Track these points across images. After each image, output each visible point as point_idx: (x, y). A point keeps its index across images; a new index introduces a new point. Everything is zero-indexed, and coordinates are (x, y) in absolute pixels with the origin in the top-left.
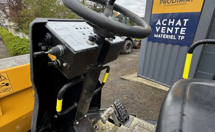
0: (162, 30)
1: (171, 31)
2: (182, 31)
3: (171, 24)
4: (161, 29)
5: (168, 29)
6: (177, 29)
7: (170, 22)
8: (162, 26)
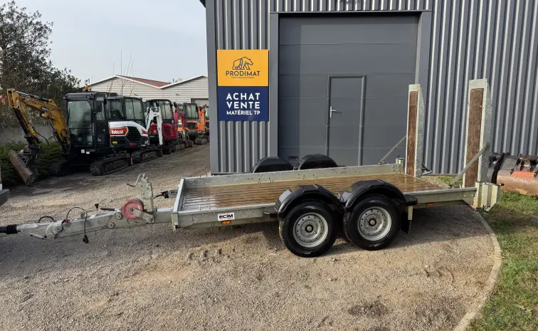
0: (235, 105)
1: (246, 106)
2: (256, 105)
3: (244, 98)
4: (233, 105)
5: (242, 104)
6: (251, 103)
7: (242, 96)
8: (234, 101)
